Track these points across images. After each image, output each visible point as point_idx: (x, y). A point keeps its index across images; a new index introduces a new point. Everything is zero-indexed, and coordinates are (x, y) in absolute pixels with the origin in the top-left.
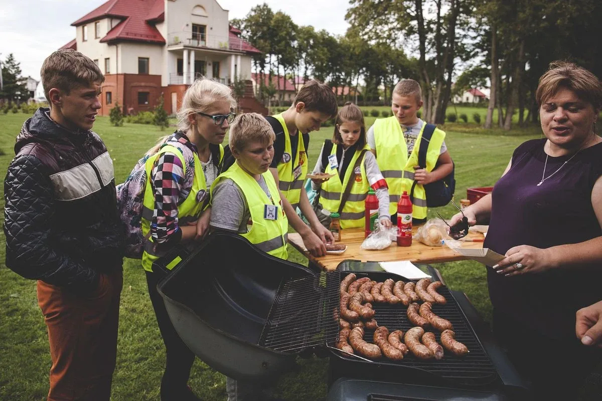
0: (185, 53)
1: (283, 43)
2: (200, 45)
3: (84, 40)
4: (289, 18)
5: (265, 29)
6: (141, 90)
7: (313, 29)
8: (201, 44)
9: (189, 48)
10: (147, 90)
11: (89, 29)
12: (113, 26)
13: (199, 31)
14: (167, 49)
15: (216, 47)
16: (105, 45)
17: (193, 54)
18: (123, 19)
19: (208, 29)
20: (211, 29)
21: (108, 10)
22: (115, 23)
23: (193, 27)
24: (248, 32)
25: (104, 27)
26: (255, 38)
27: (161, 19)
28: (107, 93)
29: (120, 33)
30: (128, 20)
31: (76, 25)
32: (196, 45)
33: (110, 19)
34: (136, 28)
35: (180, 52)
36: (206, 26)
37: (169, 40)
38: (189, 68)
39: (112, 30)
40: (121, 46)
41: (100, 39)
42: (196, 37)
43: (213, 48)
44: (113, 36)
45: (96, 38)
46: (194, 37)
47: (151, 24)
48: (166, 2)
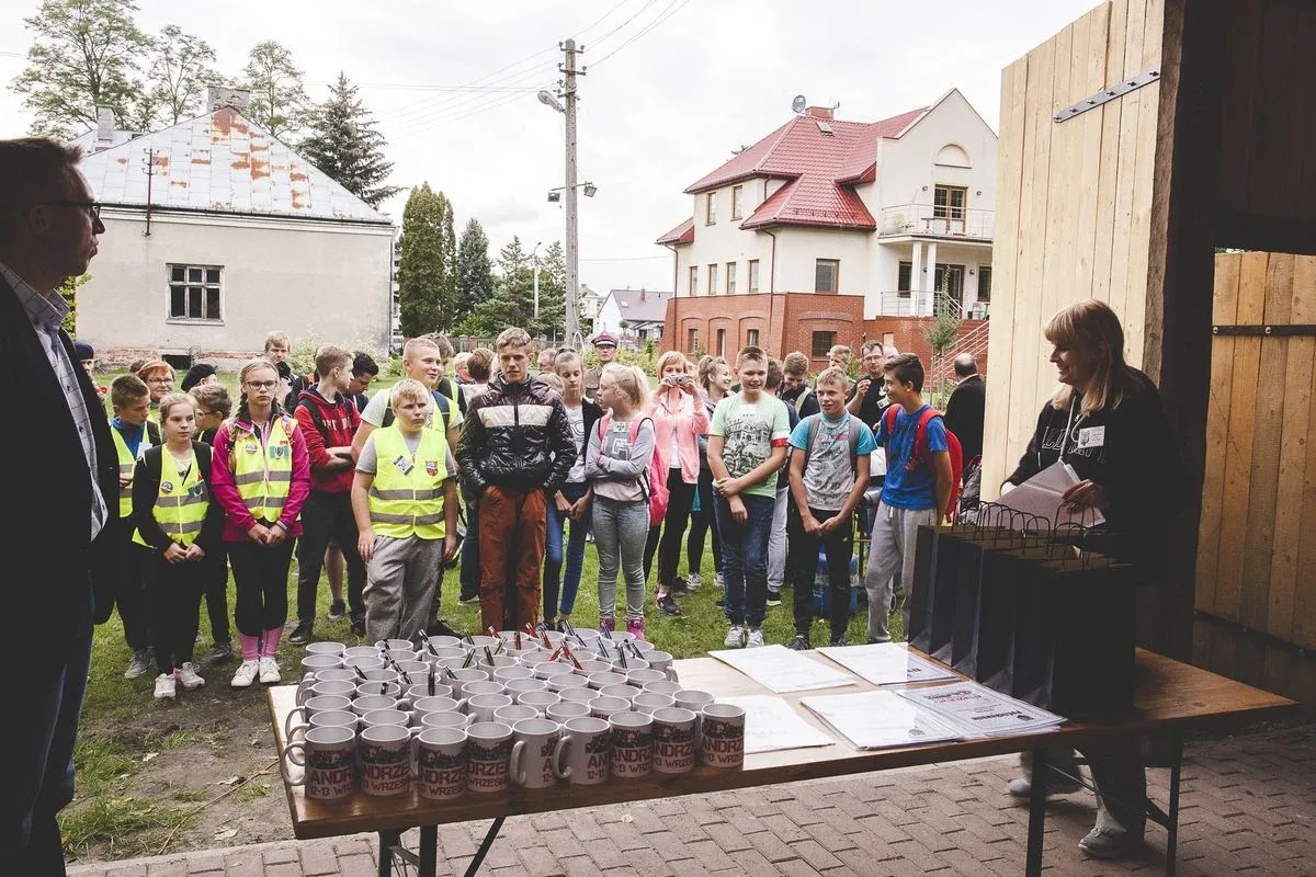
0: (917, 249)
2: (950, 234)
3: (709, 223)
6: (819, 328)
8: (956, 227)
9: (926, 239)
10: (831, 328)
11: (723, 197)
12: (769, 194)
13: (949, 200)
14: (877, 240)
15: (988, 234)
16: (751, 233)
17: (932, 250)
18: (790, 179)
19: (970, 196)
20: (979, 193)
21: (760, 163)
22: (774, 186)
23: (937, 192)
25: (753, 193)
27: (868, 178)
28: (749, 331)
29: (781, 210)
30: (799, 181)
31: (696, 191)
32: (942, 233)
33: (762, 181)
34: (818, 197)
35: (906, 248)
36: (966, 188)
37: (883, 222)
38: (923, 281)
39: (765, 203)
40: (783, 238)
41: (741, 222)
42: (943, 214)
43: (979, 236)
44: (768, 216)
45: (734, 219)
46: (939, 214)
47: (848, 188)
48: (880, 142)
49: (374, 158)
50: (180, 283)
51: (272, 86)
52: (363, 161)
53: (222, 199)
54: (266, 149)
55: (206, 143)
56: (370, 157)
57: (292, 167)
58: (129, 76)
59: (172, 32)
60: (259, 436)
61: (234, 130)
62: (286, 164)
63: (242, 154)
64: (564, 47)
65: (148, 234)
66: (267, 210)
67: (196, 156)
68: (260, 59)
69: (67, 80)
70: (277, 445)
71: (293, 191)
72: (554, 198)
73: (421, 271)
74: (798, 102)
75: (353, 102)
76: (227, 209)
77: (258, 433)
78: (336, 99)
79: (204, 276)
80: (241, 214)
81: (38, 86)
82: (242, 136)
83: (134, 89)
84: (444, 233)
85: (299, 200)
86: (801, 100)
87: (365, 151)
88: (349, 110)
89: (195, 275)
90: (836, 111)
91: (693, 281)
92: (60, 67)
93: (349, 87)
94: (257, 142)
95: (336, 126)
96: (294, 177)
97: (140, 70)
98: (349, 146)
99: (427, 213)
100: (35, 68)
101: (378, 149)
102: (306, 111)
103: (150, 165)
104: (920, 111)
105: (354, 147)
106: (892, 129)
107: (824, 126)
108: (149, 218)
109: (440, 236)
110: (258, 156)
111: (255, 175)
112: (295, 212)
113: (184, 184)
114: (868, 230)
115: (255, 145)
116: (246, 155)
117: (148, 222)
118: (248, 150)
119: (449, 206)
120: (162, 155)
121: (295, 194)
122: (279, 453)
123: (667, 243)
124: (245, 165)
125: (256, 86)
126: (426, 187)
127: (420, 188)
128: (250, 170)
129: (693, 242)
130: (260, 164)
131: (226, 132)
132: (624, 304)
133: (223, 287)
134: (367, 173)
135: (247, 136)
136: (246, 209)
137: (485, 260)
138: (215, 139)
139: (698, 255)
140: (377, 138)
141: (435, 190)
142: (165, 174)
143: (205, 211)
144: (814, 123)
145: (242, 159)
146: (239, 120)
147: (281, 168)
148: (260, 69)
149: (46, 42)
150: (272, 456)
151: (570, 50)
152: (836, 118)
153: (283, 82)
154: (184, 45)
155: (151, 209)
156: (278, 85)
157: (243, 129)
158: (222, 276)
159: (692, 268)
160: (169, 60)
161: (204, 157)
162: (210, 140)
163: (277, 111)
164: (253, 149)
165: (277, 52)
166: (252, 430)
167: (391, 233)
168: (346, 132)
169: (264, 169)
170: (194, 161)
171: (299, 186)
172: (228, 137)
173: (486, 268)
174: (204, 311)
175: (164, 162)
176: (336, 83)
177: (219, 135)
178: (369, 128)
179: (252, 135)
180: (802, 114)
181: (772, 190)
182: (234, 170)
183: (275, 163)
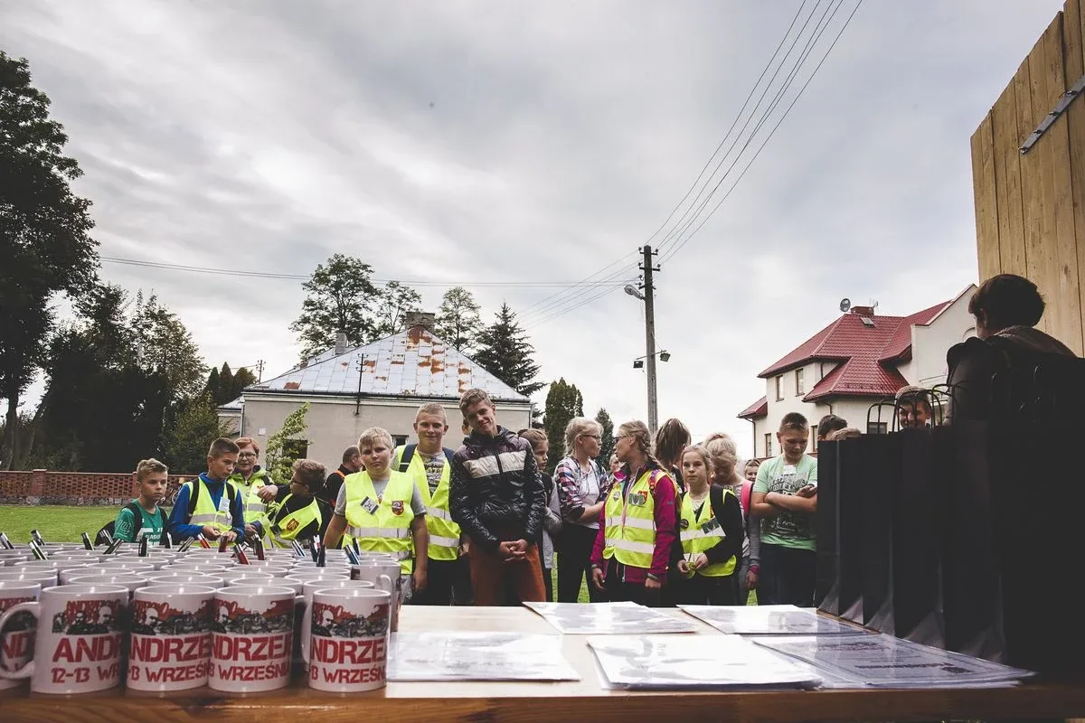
3: (779, 399)
11: (788, 380)
12: (825, 375)
16: (812, 405)
18: (840, 362)
21: (816, 350)
25: (811, 375)
27: (906, 357)
29: (836, 385)
30: (846, 366)
31: (766, 376)
33: (820, 364)
34: (865, 374)
39: (822, 381)
40: (838, 406)
41: (804, 396)
44: (825, 391)
45: (798, 395)
47: (889, 365)
48: (913, 328)
49: (526, 363)
51: (458, 317)
52: (518, 365)
53: (409, 387)
54: (443, 352)
55: (401, 349)
56: (524, 362)
57: (460, 364)
58: (365, 314)
59: (393, 285)
61: (422, 341)
62: (456, 363)
63: (426, 357)
64: (642, 251)
65: (357, 414)
66: (440, 394)
67: (395, 359)
68: (451, 299)
69: (325, 321)
71: (459, 381)
72: (638, 365)
74: (844, 305)
75: (511, 324)
76: (412, 394)
78: (500, 322)
80: (421, 398)
81: (308, 327)
82: (426, 344)
83: (368, 324)
85: (463, 387)
86: (847, 302)
87: (520, 358)
88: (509, 330)
90: (875, 309)
91: (767, 445)
92: (323, 312)
93: (509, 314)
94: (437, 348)
95: (500, 341)
96: (461, 371)
97: (373, 311)
98: (510, 355)
99: (563, 400)
100: (308, 314)
101: (529, 356)
102: (481, 333)
103: (362, 365)
104: (949, 302)
105: (512, 355)
106: (922, 319)
107: (866, 320)
108: (358, 402)
110: (437, 357)
111: (434, 370)
113: (384, 378)
115: (435, 350)
116: (429, 357)
117: (358, 405)
118: (430, 354)
119: (580, 394)
120: (371, 359)
121: (461, 383)
123: (746, 417)
124: (427, 364)
125: (448, 318)
126: (562, 381)
127: (558, 382)
128: (430, 367)
129: (766, 415)
130: (438, 363)
131: (416, 342)
134: (522, 374)
135: (431, 344)
136: (425, 393)
138: (409, 347)
139: (770, 424)
140: (528, 348)
141: (569, 383)
142: (372, 372)
143: (397, 396)
144: (859, 319)
145: (425, 360)
146: (426, 334)
147: (452, 365)
148: (451, 306)
149: (315, 297)
151: (647, 252)
152: (876, 314)
153: (466, 315)
154: (400, 293)
155: (360, 396)
156: (462, 317)
157: (428, 340)
159: (766, 435)
160: (391, 304)
161: (401, 360)
162: (405, 349)
163: (461, 335)
164: (434, 353)
165: (462, 294)
167: (529, 409)
168: (507, 344)
169: (440, 366)
170: (393, 363)
171: (464, 377)
172: (417, 346)
175: (372, 364)
176: (500, 312)
177: (412, 344)
178: (523, 342)
179: (434, 344)
180: (849, 312)
181: (827, 370)
182: (419, 368)
183: (448, 361)
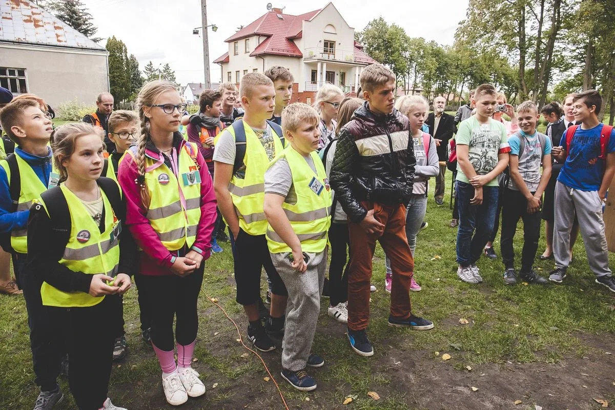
0: (319, 65)
1: (397, 53)
2: (331, 59)
3: (235, 54)
4: (402, 30)
5: (381, 40)
7: (423, 40)
8: (331, 57)
9: (322, 61)
11: (241, 44)
12: (260, 42)
13: (329, 46)
14: (302, 61)
15: (344, 60)
16: (254, 58)
17: (325, 66)
18: (269, 37)
19: (337, 44)
20: (340, 44)
21: (256, 30)
22: (262, 39)
23: (325, 44)
24: (365, 44)
25: (253, 43)
26: (371, 49)
27: (299, 37)
29: (266, 49)
30: (272, 37)
31: (229, 41)
32: (327, 59)
33: (258, 37)
34: (279, 44)
35: (315, 64)
36: (335, 42)
37: (305, 54)
38: (322, 78)
39: (259, 46)
40: (267, 59)
41: (249, 54)
42: (327, 51)
43: (341, 60)
44: (261, 51)
45: (246, 52)
46: (325, 51)
47: (291, 40)
48: (303, 21)
49: (88, 25)
50: (4, 76)
52: (84, 26)
53: (21, 36)
54: (40, 14)
55: (9, 9)
56: (86, 24)
57: (54, 23)
60: (170, 166)
61: (22, 5)
62: (51, 22)
63: (28, 16)
66: (45, 42)
67: (4, 15)
70: (188, 171)
71: (56, 34)
72: (196, 33)
73: (115, 74)
74: (269, 6)
76: (24, 41)
77: (168, 163)
79: (16, 73)
80: (31, 44)
82: (27, 7)
84: (124, 58)
85: (59, 38)
86: (270, 5)
87: (84, 22)
88: (75, 3)
89: (12, 72)
90: (283, 10)
91: (229, 78)
94: (35, 11)
95: (69, 10)
96: (56, 28)
98: (76, 19)
99: (115, 49)
101: (90, 21)
102: (53, 3)
104: (318, 11)
105: (80, 19)
106: (308, 17)
107: (279, 16)
109: (122, 59)
110: (36, 17)
111: (36, 26)
112: (59, 44)
114: (299, 57)
115: (34, 12)
116: (30, 16)
118: (30, 14)
119: (125, 47)
121: (58, 36)
122: (192, 180)
123: (218, 63)
124: (30, 21)
126: (114, 37)
127: (111, 38)
128: (33, 23)
129: (229, 62)
130: (38, 21)
131: (18, 5)
132: (194, 89)
133: (27, 78)
134: (86, 32)
135: (29, 7)
136: (34, 41)
137: (138, 71)
138: (13, 8)
139: (232, 67)
140: (89, 16)
141: (118, 39)
143: (13, 42)
144: (275, 14)
145: (28, 18)
147: (49, 23)
150: (186, 184)
152: (283, 13)
157: (27, 4)
158: (26, 73)
159: (229, 72)
161: (9, 16)
162: (10, 8)
164: (33, 14)
166: (162, 160)
167: (105, 54)
168: (74, 12)
169: (40, 23)
170: (3, 18)
171: (59, 32)
172: (19, 7)
173: (138, 75)
174: (18, 89)
177: (15, 6)
178: (84, 12)
179: (32, 7)
180: (271, 11)
181: (261, 41)
182: (25, 23)
183: (45, 20)
